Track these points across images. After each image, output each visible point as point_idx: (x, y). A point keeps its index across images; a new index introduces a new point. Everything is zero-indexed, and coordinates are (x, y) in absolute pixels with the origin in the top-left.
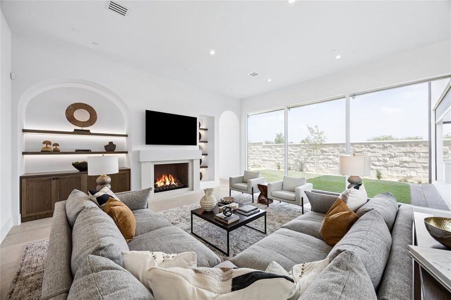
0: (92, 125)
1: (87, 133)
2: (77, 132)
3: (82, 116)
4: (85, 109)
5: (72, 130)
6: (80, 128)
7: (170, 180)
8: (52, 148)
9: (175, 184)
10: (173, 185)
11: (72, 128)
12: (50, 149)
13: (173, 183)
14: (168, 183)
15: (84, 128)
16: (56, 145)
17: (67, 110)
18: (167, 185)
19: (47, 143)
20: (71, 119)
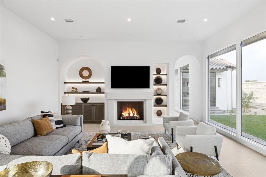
0: (90, 78)
1: (88, 82)
2: (84, 82)
3: (86, 73)
4: (87, 70)
5: (81, 82)
6: (85, 80)
7: (133, 112)
8: (75, 90)
9: (137, 116)
10: (136, 116)
11: (81, 80)
12: (74, 91)
13: (136, 115)
14: (131, 115)
15: (87, 80)
16: (76, 89)
17: (80, 71)
18: (130, 116)
19: (73, 88)
20: (81, 76)
